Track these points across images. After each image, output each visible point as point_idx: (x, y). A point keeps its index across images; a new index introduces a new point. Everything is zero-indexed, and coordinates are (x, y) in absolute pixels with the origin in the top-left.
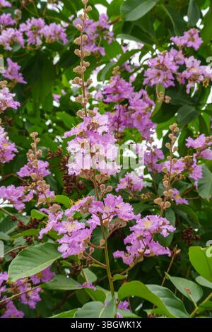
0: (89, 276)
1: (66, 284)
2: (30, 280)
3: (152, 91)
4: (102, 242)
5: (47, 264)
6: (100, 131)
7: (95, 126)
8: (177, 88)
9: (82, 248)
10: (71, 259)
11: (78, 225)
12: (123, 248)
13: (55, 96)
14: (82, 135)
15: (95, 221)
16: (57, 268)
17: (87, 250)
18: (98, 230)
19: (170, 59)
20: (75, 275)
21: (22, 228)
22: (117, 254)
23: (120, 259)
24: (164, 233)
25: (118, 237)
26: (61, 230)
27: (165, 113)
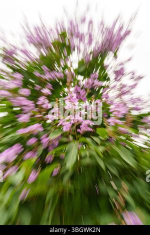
0: (71, 138)
1: (65, 140)
2: (55, 139)
3: (86, 90)
4: (74, 127)
5: (59, 134)
6: (74, 98)
7: (72, 96)
8: (92, 89)
9: (69, 129)
10: (66, 132)
11: (68, 123)
12: (80, 128)
13: (61, 93)
14: (69, 99)
15: (72, 122)
16: (62, 135)
17: (70, 130)
18: (73, 124)
19: (90, 81)
20: (67, 137)
21: (53, 126)
22: (78, 130)
23: (79, 132)
24: (91, 125)
25: (78, 127)
26: (63, 124)
27: (89, 96)
